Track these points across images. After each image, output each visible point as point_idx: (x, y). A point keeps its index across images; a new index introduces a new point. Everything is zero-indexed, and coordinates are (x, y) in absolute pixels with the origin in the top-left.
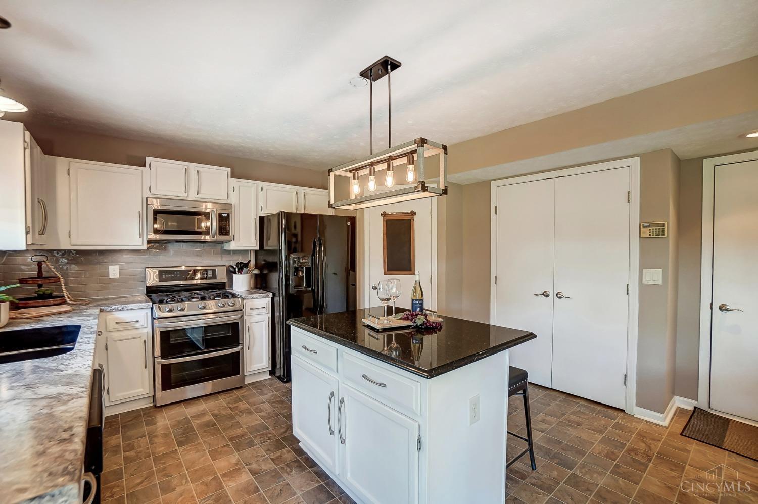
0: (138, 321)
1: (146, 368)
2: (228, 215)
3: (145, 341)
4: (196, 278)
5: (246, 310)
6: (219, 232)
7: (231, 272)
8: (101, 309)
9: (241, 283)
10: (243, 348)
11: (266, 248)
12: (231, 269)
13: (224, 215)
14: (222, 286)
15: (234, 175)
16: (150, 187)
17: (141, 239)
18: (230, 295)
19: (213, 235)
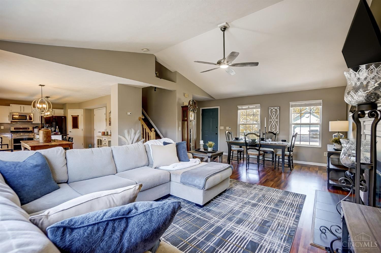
0: (8, 137)
3: (9, 140)
9: (36, 130)
12: (34, 128)
14: (31, 131)
16: (11, 110)
17: (9, 121)
19: (28, 120)
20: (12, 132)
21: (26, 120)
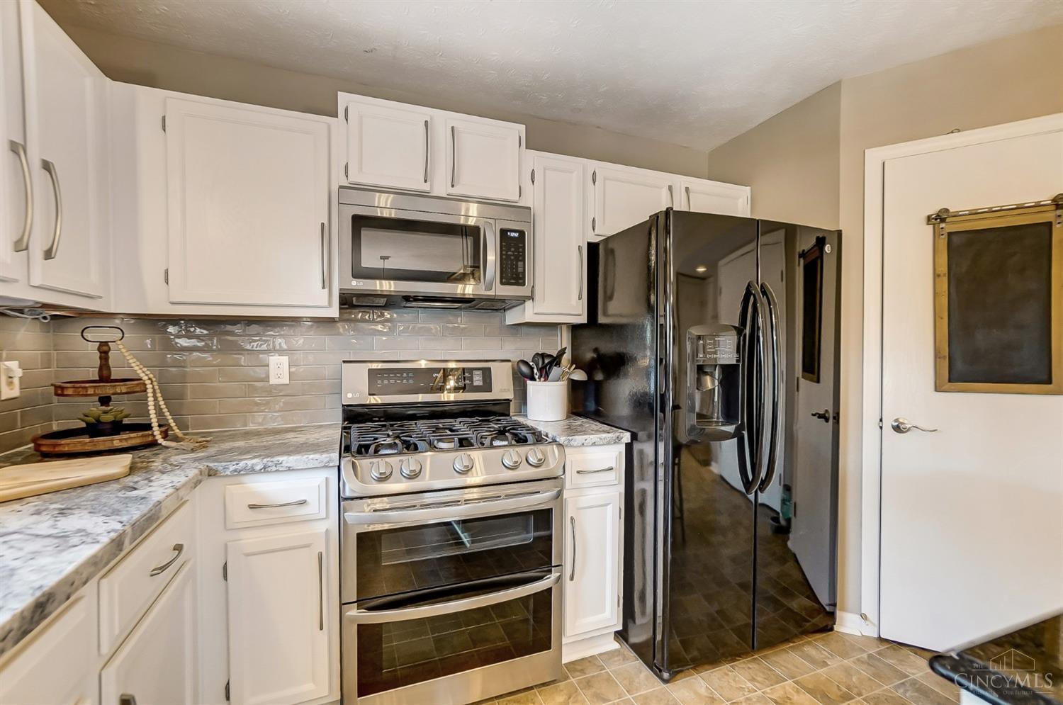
0: (304, 502)
1: (321, 628)
2: (522, 233)
3: (321, 554)
4: (448, 387)
6: (501, 278)
8: (210, 469)
10: (559, 579)
11: (602, 320)
12: (524, 369)
13: (513, 234)
15: (534, 142)
16: (346, 167)
17: (326, 290)
18: (530, 437)
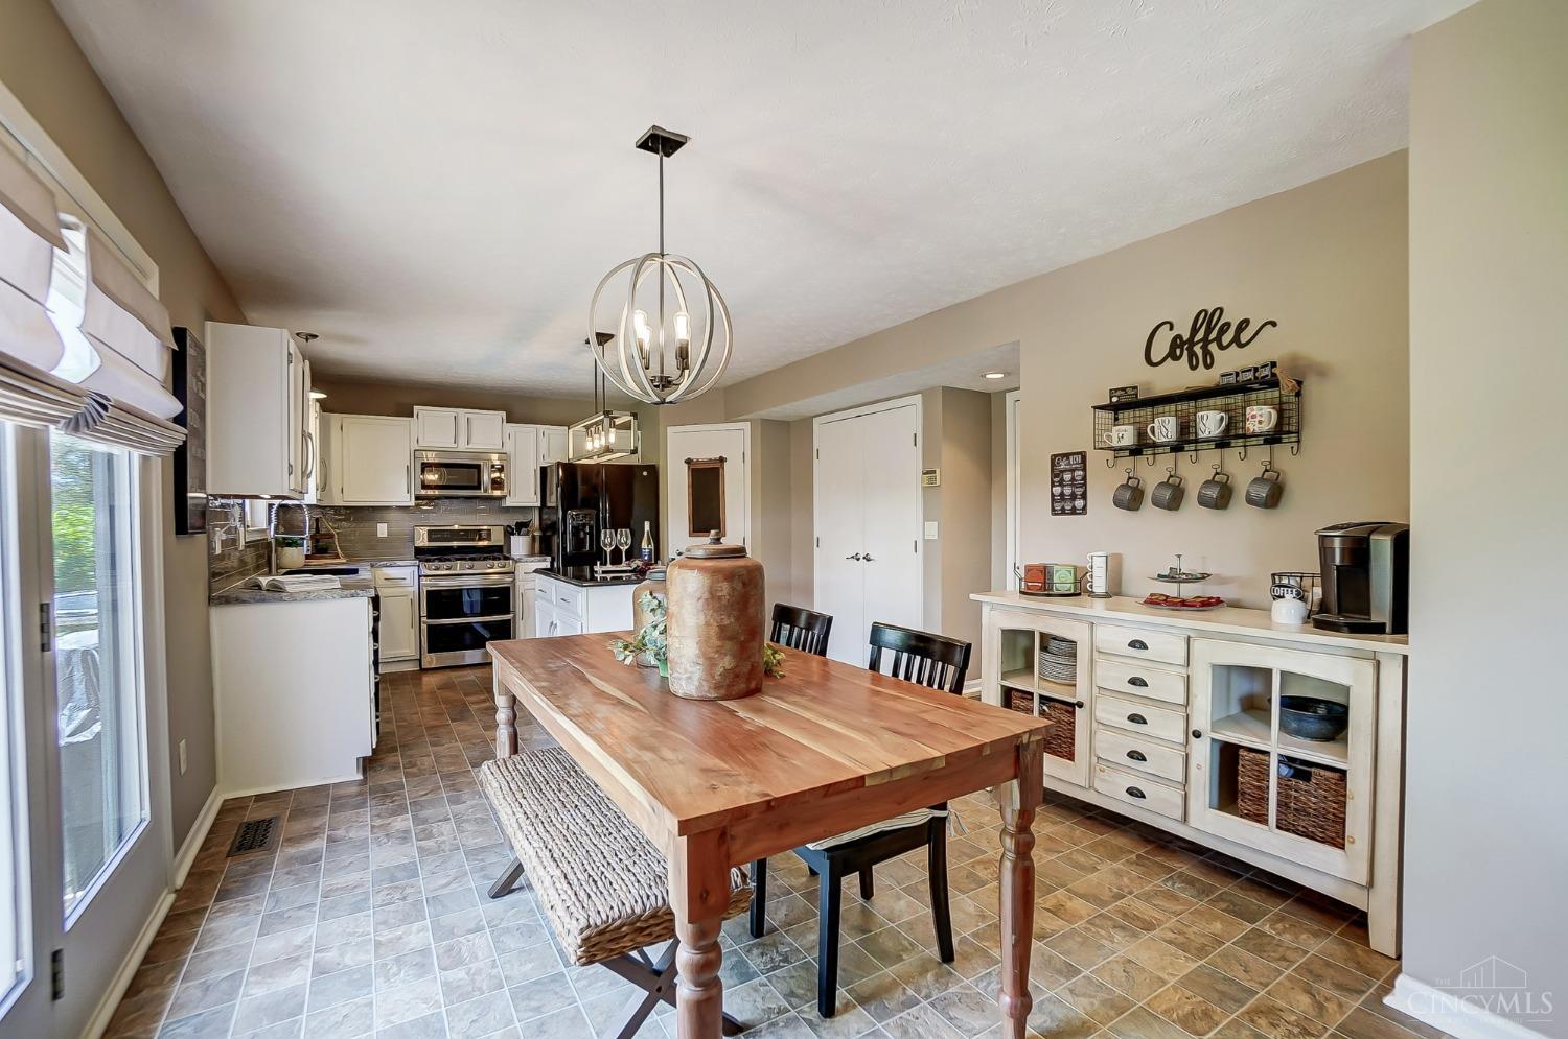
5: (520, 574)
7: (509, 532)
9: (519, 545)
14: (499, 549)
19: (486, 491)
20: (421, 554)
21: (478, 487)
